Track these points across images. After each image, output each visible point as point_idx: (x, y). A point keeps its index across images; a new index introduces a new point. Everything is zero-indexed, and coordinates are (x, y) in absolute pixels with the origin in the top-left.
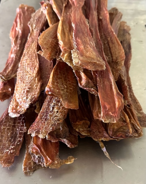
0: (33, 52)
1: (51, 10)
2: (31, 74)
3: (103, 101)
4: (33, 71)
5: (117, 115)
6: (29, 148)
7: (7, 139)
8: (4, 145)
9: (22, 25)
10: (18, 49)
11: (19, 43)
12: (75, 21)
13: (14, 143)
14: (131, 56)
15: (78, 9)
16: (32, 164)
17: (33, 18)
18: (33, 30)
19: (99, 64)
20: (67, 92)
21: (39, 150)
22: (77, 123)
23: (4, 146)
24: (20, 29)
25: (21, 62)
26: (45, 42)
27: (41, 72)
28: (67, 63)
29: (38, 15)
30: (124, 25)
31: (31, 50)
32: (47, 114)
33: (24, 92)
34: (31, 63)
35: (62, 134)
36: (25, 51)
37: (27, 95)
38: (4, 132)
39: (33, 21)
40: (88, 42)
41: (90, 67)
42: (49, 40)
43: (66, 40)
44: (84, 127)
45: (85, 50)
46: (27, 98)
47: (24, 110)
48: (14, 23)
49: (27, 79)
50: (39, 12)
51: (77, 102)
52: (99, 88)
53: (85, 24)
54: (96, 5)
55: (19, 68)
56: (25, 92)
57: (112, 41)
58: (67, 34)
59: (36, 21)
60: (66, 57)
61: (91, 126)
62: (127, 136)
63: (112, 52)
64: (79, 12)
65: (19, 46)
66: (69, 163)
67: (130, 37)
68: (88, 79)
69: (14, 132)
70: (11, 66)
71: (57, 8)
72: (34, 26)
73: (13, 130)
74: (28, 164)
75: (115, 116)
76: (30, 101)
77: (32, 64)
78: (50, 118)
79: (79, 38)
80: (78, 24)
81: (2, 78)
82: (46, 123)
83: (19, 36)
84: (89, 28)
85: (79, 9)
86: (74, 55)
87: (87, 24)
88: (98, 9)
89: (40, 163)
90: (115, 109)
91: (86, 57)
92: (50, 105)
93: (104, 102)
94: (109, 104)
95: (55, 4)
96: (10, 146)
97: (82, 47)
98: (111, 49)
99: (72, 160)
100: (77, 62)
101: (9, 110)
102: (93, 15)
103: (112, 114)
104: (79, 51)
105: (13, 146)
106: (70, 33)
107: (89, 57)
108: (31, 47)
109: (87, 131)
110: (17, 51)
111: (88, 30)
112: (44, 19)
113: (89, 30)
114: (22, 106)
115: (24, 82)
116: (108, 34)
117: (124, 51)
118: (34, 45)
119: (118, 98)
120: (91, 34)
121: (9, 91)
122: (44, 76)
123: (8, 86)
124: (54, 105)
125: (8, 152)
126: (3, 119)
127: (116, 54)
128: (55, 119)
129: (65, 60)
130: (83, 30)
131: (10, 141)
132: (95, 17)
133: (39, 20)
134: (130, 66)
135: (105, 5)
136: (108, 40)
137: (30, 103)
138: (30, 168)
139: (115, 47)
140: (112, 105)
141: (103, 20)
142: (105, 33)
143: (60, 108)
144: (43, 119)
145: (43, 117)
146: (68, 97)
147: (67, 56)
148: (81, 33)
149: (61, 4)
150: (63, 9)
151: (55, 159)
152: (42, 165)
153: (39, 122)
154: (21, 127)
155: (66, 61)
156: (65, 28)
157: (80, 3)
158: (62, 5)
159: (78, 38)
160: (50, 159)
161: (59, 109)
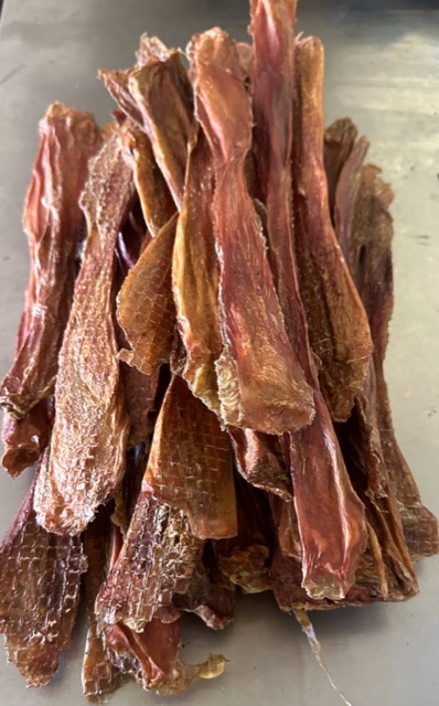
0: (98, 312)
1: (149, 161)
2: (98, 397)
3: (307, 528)
4: (103, 386)
5: (348, 574)
6: (96, 623)
7: (33, 596)
8: (28, 617)
9: (60, 188)
10: (53, 282)
11: (54, 261)
12: (224, 231)
13: (55, 611)
14: (391, 306)
15: (232, 174)
16: (108, 670)
17: (94, 177)
18: (95, 228)
19: (296, 409)
20: (204, 486)
21: (126, 640)
22: (234, 558)
23: (29, 619)
24: (55, 205)
25: (66, 347)
26: (136, 313)
27: (125, 384)
28: (203, 401)
29: (109, 165)
30: (374, 177)
31: (92, 304)
32: (146, 544)
33: (78, 463)
34: (94, 355)
35: (190, 596)
36: (75, 310)
37: (88, 476)
38: (25, 572)
39: (94, 190)
40: (262, 317)
41: (269, 426)
42: (147, 301)
43: (198, 308)
44: (252, 566)
45: (256, 355)
46: (88, 487)
47: (81, 525)
48: (35, 172)
49: (86, 415)
50: (113, 156)
51: (233, 507)
52: (296, 481)
53: (254, 238)
54: (287, 143)
55: (60, 371)
56: (82, 464)
57: (334, 284)
58: (199, 282)
59: (102, 190)
60: (199, 378)
61: (274, 563)
62: (375, 597)
63: (335, 325)
64: (235, 186)
65: (53, 271)
66: (211, 676)
67: (391, 228)
68: (265, 449)
69: (52, 573)
70: (36, 353)
71: (166, 160)
72: (99, 209)
73: (49, 566)
74: (96, 671)
75: (342, 576)
76: (98, 499)
77: (100, 362)
78: (157, 562)
79: (236, 306)
80: (234, 241)
81: (11, 410)
82: (145, 579)
83: (53, 235)
84: (265, 253)
85: (236, 172)
86: (224, 379)
87: (261, 235)
88: (293, 157)
89: (131, 671)
90: (342, 552)
91: (259, 384)
92: (153, 511)
93: (311, 527)
94: (325, 536)
95: (161, 143)
96: (43, 619)
97: (246, 345)
98: (333, 313)
99: (219, 665)
100: (233, 409)
101: (36, 503)
102: (277, 186)
103: (334, 569)
104: (238, 362)
105: (52, 620)
106: (210, 276)
107: (267, 383)
108: (92, 293)
109: (262, 576)
110: (51, 291)
111: (262, 260)
112: (129, 185)
113: (266, 262)
114: (76, 514)
115: (76, 427)
116: (322, 258)
117: (369, 330)
118: (100, 287)
119: (352, 516)
120: (271, 276)
121: (35, 444)
122: (134, 400)
123: (31, 427)
124: (168, 514)
125: (40, 639)
126: (19, 532)
127: (345, 338)
128: (170, 566)
129: (198, 390)
130: (249, 264)
131: (44, 602)
132: (284, 195)
133: (111, 187)
134: (387, 342)
135: (314, 145)
136: (321, 279)
137: (95, 505)
138: (103, 685)
139: (342, 307)
140: (333, 539)
141: (308, 202)
142: (314, 253)
143: (184, 526)
144: (135, 564)
145: (137, 554)
146: (207, 501)
147: (202, 375)
148: (243, 281)
149: (180, 138)
150: (188, 161)
151: (171, 662)
152: (136, 676)
153: (124, 571)
154: (72, 555)
155: (201, 395)
156: (195, 255)
157: (239, 144)
158: (183, 143)
159: (233, 305)
160: (158, 666)
161: (180, 528)
